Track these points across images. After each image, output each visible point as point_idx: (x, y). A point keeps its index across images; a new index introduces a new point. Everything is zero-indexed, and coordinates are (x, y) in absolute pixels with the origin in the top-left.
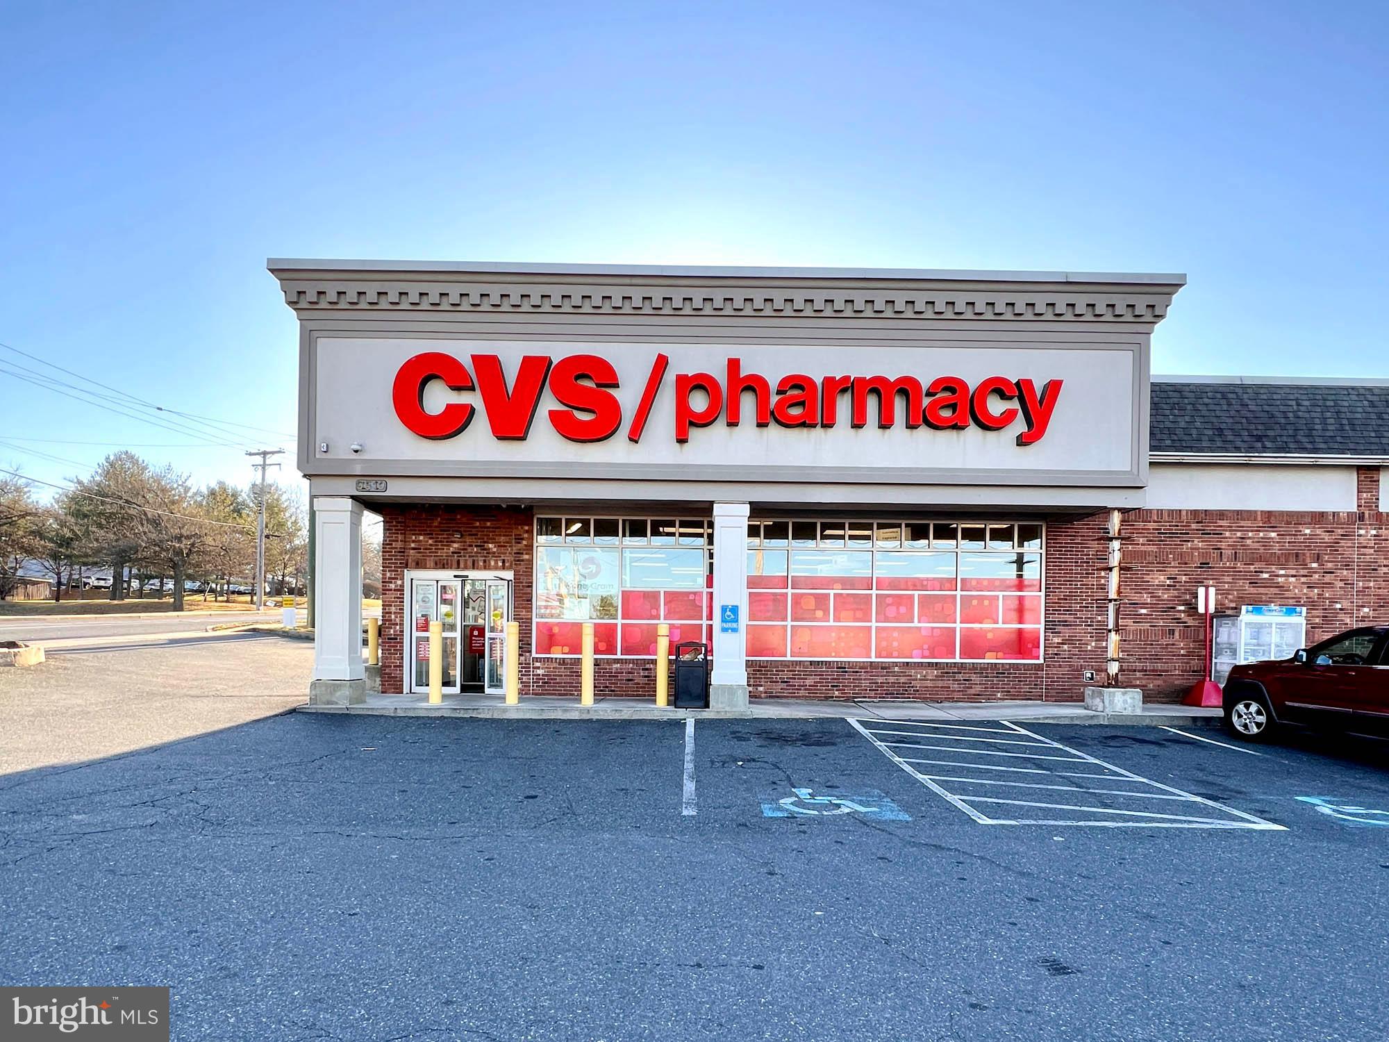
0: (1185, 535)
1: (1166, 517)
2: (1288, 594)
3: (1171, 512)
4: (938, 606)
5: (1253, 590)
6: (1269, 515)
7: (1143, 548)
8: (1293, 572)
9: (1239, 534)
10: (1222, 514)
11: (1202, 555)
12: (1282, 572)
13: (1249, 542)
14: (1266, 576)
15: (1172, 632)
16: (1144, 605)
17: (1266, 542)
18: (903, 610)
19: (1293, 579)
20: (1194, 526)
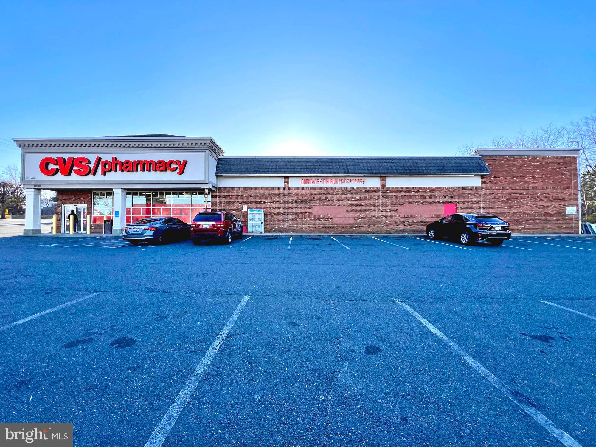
0: (244, 193)
1: (239, 189)
2: (268, 207)
3: (240, 188)
4: (186, 211)
5: (260, 206)
6: (263, 188)
7: (233, 196)
8: (269, 202)
9: (256, 193)
10: (252, 188)
11: (248, 198)
12: (267, 202)
13: (259, 195)
14: (263, 202)
15: (241, 216)
16: (234, 210)
17: (263, 195)
18: (178, 212)
19: (269, 203)
20: (245, 191)
